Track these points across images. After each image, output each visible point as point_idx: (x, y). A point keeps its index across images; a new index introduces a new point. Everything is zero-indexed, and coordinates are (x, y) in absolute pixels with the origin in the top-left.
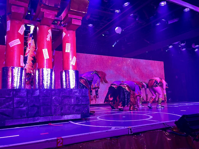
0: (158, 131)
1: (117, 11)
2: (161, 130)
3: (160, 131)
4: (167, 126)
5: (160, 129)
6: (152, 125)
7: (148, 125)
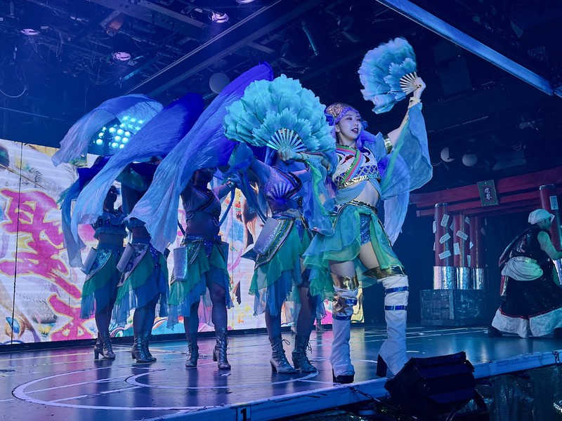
0: (333, 414)
1: (218, 16)
2: (343, 412)
3: (341, 415)
4: (363, 398)
5: (341, 408)
6: (313, 393)
7: (303, 396)
